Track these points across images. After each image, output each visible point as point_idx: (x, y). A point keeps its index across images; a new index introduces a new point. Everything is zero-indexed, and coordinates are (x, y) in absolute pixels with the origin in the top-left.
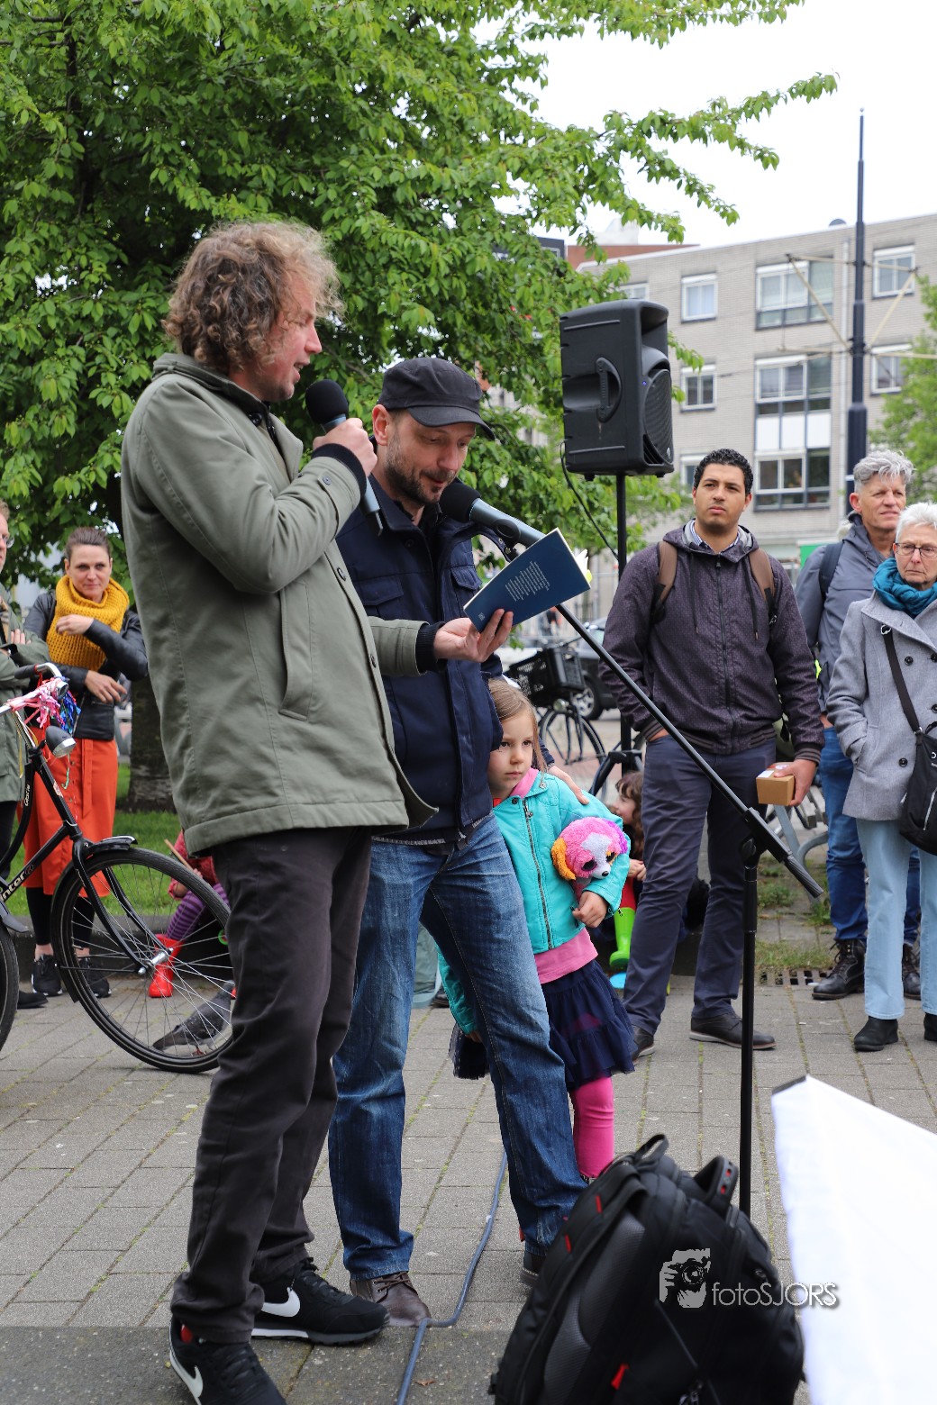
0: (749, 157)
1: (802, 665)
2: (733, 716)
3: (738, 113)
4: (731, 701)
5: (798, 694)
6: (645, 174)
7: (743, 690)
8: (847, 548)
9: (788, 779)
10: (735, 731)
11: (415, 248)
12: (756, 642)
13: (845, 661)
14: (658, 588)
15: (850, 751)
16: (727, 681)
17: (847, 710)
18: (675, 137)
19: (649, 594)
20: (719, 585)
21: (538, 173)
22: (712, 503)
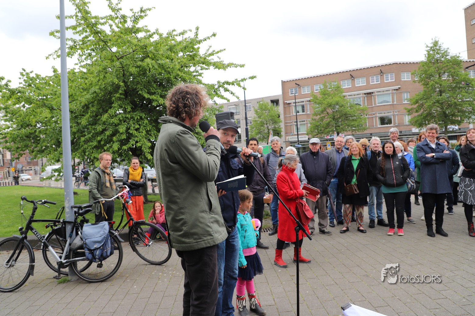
0: (241, 88)
1: (269, 177)
2: (258, 187)
3: (240, 81)
4: (258, 185)
6: (224, 91)
7: (260, 182)
8: (271, 154)
9: (269, 198)
10: (259, 190)
12: (262, 173)
16: (257, 181)
22: (252, 148)
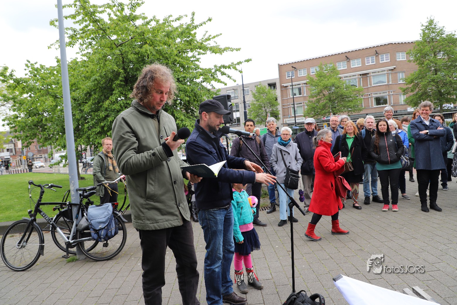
1: (266, 157)
5: (266, 162)
6: (221, 75)
8: (267, 135)
11: (185, 88)
12: (258, 153)
13: (273, 155)
14: (240, 145)
15: (275, 171)
17: (274, 164)
18: (226, 68)
19: (238, 146)
20: (251, 143)
21: (204, 75)
22: (248, 129)
